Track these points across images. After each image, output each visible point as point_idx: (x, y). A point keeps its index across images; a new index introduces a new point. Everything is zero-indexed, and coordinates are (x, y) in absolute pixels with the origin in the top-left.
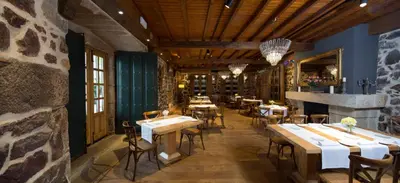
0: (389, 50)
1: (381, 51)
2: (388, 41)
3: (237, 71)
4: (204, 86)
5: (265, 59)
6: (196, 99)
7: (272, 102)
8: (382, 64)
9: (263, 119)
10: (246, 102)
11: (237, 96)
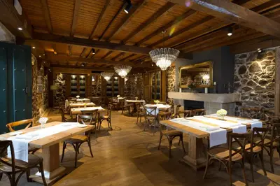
0: (241, 65)
1: (236, 65)
2: (240, 59)
3: (123, 73)
4: (82, 87)
5: (155, 64)
6: (76, 102)
7: (157, 101)
8: (237, 73)
9: (149, 118)
10: (129, 103)
11: (119, 98)
